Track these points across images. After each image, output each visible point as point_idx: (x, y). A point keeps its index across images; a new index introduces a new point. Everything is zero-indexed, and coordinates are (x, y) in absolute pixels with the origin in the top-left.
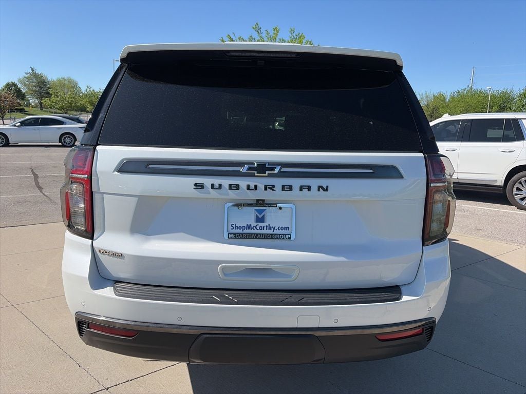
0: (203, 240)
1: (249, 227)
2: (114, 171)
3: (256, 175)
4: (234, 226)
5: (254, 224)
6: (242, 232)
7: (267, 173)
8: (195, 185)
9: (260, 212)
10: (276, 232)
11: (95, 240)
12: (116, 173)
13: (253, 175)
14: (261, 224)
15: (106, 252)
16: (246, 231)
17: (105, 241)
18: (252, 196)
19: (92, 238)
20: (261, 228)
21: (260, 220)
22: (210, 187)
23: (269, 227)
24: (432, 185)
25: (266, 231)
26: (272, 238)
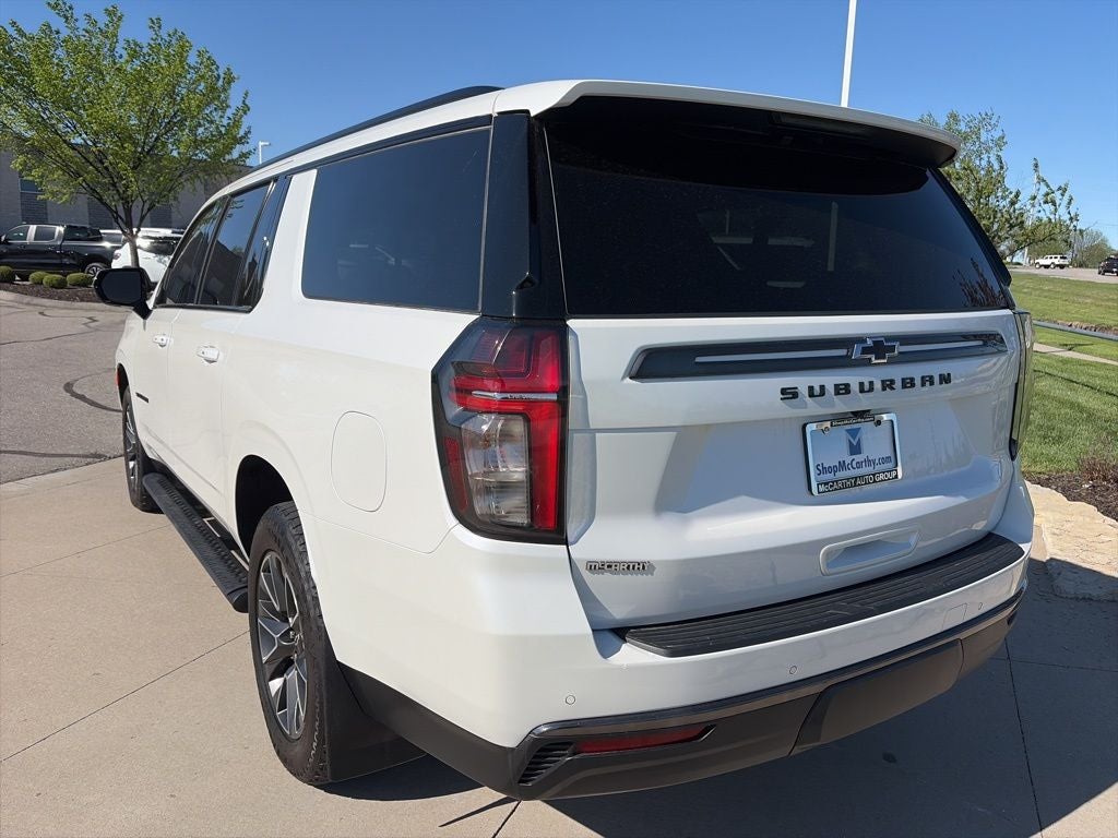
0: (776, 504)
1: (842, 465)
2: (623, 378)
3: (874, 361)
4: (820, 468)
5: (848, 459)
6: (834, 478)
7: (886, 358)
8: (783, 391)
9: (853, 433)
10: (877, 469)
11: (575, 542)
12: (628, 380)
13: (868, 363)
14: (858, 458)
15: (609, 566)
17: (597, 540)
18: (842, 405)
19: (566, 543)
20: (859, 465)
21: (855, 449)
22: (806, 393)
23: (868, 462)
25: (865, 470)
26: (875, 482)
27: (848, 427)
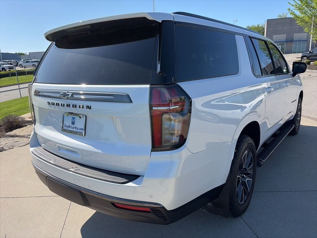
1: (69, 126)
3: (63, 98)
4: (65, 125)
5: (71, 125)
6: (67, 129)
7: (66, 97)
9: (73, 118)
10: (79, 131)
14: (74, 126)
16: (69, 129)
20: (73, 128)
21: (73, 123)
22: (51, 104)
23: (76, 128)
24: (154, 108)
25: (74, 130)
26: (76, 134)
27: (72, 116)
